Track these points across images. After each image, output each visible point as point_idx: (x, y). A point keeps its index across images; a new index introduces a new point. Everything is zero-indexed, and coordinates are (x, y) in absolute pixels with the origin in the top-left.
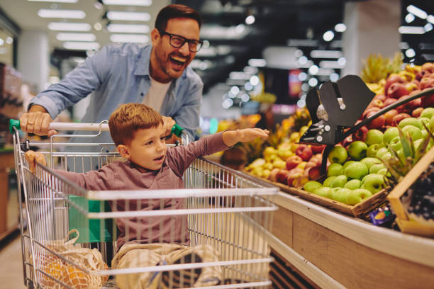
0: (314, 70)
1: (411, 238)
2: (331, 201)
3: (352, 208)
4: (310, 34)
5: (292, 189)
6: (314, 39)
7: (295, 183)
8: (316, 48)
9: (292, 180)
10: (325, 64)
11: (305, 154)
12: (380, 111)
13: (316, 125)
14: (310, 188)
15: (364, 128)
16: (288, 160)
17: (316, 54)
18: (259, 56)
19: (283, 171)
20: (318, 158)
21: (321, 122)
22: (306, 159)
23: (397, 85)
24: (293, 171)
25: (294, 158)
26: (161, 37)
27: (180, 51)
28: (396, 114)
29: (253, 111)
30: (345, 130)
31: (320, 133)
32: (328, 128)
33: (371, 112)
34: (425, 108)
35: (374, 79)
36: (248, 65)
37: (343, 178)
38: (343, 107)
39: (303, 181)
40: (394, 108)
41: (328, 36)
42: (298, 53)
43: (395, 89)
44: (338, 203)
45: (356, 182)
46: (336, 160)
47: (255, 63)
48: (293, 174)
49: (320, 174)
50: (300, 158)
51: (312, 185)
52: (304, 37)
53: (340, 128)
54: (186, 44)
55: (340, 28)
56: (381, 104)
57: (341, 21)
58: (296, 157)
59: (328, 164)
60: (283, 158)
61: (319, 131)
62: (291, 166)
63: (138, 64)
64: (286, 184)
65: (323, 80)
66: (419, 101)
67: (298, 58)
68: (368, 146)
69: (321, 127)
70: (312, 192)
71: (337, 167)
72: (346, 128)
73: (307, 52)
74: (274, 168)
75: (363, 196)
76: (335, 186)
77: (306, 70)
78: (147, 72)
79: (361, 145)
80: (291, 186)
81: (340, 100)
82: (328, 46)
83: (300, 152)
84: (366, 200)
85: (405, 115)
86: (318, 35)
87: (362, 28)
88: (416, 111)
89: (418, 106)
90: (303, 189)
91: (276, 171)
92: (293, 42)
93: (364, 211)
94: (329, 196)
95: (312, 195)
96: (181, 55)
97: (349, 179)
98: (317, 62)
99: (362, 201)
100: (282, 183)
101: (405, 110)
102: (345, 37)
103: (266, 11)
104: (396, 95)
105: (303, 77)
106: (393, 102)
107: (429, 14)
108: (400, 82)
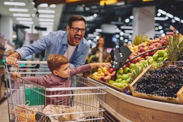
0: (122, 34)
1: (135, 98)
2: (116, 87)
3: (121, 89)
4: (120, 20)
5: (105, 83)
6: (121, 21)
7: (106, 81)
8: (123, 25)
9: (106, 80)
10: (126, 31)
11: (111, 71)
12: (135, 57)
13: (113, 62)
14: (111, 83)
15: (129, 63)
16: (105, 73)
17: (123, 27)
18: (99, 28)
19: (103, 77)
20: (114, 73)
21: (115, 61)
22: (111, 73)
23: (141, 48)
24: (106, 77)
25: (107, 72)
27: (78, 33)
28: (140, 58)
30: (123, 64)
31: (114, 65)
32: (117, 63)
33: (132, 57)
34: (149, 56)
35: (137, 43)
36: (95, 31)
37: (121, 79)
38: (121, 56)
39: (109, 80)
40: (140, 56)
41: (127, 21)
42: (115, 27)
43: (141, 49)
44: (118, 88)
45: (124, 81)
46: (120, 74)
47: (98, 30)
48: (106, 78)
49: (114, 78)
50: (109, 73)
51: (112, 82)
52: (117, 21)
53: (121, 63)
54: (80, 31)
55: (132, 17)
56: (136, 54)
57: (132, 15)
58: (108, 72)
59: (117, 75)
60: (104, 72)
61: (114, 64)
62: (106, 75)
63: (63, 40)
64: (104, 81)
66: (148, 54)
67: (115, 29)
68: (130, 69)
69: (115, 62)
70: (111, 84)
71: (120, 76)
72: (123, 63)
73: (119, 26)
74: (101, 75)
75: (125, 86)
76: (118, 82)
77: (119, 34)
78: (67, 43)
79: (128, 69)
80: (105, 82)
81: (121, 54)
82: (127, 24)
83: (109, 70)
84: (126, 87)
85: (143, 59)
86: (123, 20)
87: (140, 19)
88: (146, 57)
89: (147, 55)
90: (109, 83)
91: (101, 77)
92: (113, 23)
93: (125, 90)
94: (116, 86)
95: (111, 85)
96: (78, 35)
97: (123, 80)
98: (123, 30)
99: (124, 87)
100: (102, 81)
101: (143, 57)
102: (134, 21)
103: (102, 11)
104: (141, 51)
105: (117, 36)
106: (140, 54)
107: (167, 12)
108: (143, 47)
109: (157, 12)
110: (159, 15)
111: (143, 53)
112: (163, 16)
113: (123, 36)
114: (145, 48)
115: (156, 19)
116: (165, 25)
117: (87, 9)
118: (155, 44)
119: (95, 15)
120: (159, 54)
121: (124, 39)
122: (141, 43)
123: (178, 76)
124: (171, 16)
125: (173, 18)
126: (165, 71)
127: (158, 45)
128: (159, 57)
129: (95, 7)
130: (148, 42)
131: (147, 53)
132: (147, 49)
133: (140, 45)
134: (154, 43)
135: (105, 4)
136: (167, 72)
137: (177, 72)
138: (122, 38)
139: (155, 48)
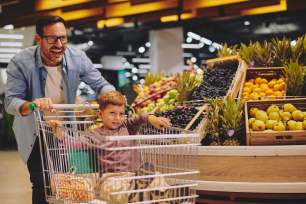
0: (135, 70)
4: (130, 48)
6: (133, 51)
8: (135, 57)
10: (141, 66)
12: (143, 100)
17: (135, 60)
23: (152, 89)
26: (42, 39)
28: (150, 102)
29: (94, 99)
33: (139, 101)
35: (149, 84)
40: (149, 99)
41: (142, 50)
42: (124, 60)
52: (126, 50)
55: (148, 45)
56: (145, 97)
57: (148, 41)
65: (141, 76)
67: (124, 63)
73: (129, 59)
77: (129, 70)
81: (124, 96)
82: (142, 56)
86: (135, 49)
87: (160, 47)
88: (158, 100)
89: (159, 98)
92: (119, 53)
98: (137, 65)
101: (154, 100)
102: (150, 50)
103: (101, 35)
104: (151, 93)
105: (128, 74)
106: (150, 96)
107: (202, 36)
108: (155, 87)
109: (186, 37)
110: (189, 40)
111: (154, 95)
112: (195, 42)
113: (137, 74)
114: (157, 89)
115: (185, 46)
116: (201, 55)
117: (78, 33)
118: (169, 84)
119: (91, 43)
120: (170, 95)
121: (140, 78)
122: (153, 82)
123: (183, 117)
124: (208, 42)
125: (211, 45)
126: (172, 112)
127: (173, 85)
128: (170, 98)
129: (90, 30)
130: (163, 81)
131: (158, 94)
132: (160, 90)
133: (152, 85)
134: (168, 82)
135: (105, 26)
136: (174, 113)
137: (184, 113)
138: (135, 78)
139: (169, 88)
